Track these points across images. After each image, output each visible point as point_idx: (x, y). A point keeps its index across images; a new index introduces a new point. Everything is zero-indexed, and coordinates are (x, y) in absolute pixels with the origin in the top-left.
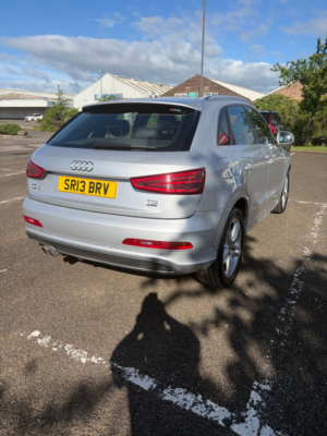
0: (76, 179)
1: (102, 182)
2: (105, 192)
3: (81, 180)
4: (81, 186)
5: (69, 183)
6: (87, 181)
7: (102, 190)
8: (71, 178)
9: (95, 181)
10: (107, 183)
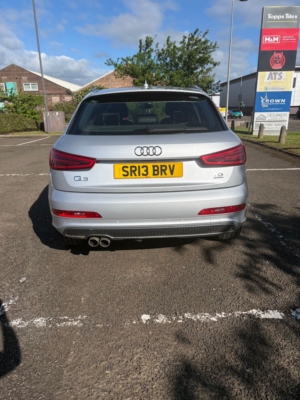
0: (137, 165)
1: (167, 164)
2: (172, 172)
3: (141, 165)
4: (143, 171)
5: (128, 170)
6: (150, 166)
7: (168, 171)
8: (129, 165)
9: (159, 164)
10: (172, 164)
